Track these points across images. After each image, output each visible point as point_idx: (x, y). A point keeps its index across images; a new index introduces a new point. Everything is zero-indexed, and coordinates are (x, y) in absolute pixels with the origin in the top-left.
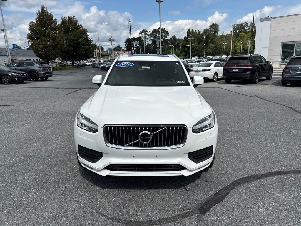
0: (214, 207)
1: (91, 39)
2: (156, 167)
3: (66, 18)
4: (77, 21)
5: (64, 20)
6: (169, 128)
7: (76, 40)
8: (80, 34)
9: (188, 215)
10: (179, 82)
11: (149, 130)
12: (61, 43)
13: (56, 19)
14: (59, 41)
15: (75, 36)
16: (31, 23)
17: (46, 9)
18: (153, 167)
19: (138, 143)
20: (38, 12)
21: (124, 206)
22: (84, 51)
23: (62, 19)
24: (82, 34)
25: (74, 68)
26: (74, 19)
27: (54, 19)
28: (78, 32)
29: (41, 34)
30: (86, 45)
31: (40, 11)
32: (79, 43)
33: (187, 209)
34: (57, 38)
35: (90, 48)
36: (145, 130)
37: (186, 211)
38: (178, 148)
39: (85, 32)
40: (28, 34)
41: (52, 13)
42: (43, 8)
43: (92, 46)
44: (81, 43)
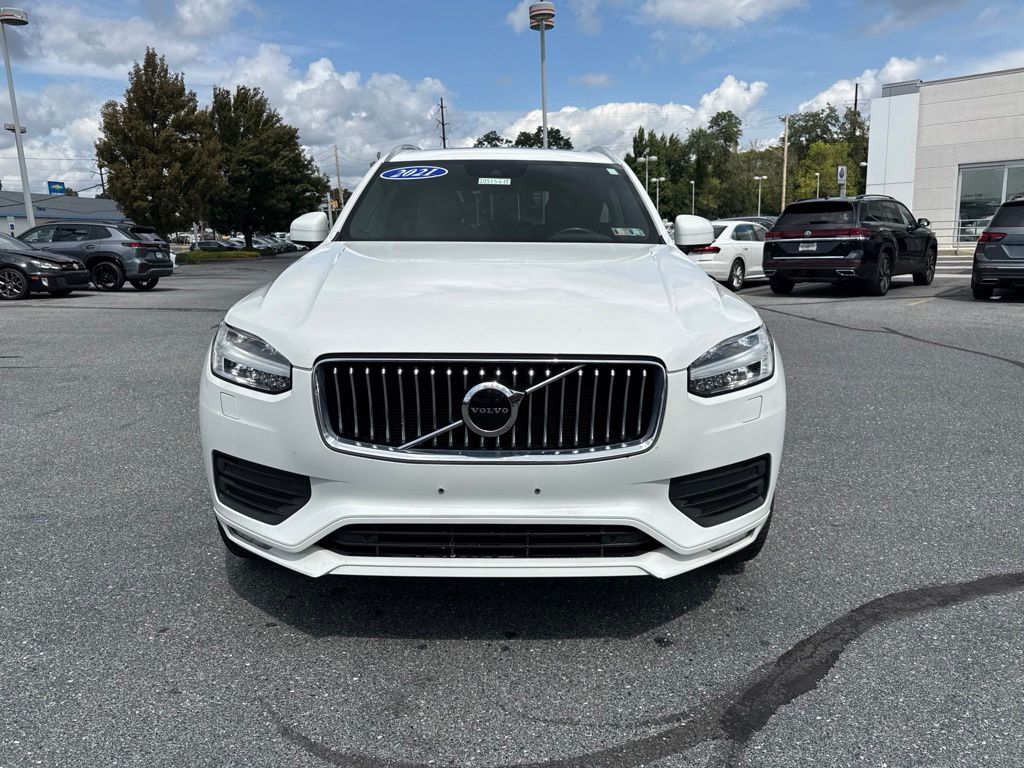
0: (783, 708)
1: (310, 162)
2: (534, 540)
3: (228, 92)
4: (266, 101)
5: (221, 99)
6: (588, 369)
7: (259, 165)
8: (275, 143)
9: (678, 741)
10: (621, 232)
11: (506, 380)
12: (209, 171)
13: (195, 95)
14: (202, 167)
15: (256, 151)
16: (108, 106)
17: (162, 60)
18: (522, 540)
19: (458, 432)
20: (132, 71)
21: (399, 705)
22: (286, 199)
23: (216, 96)
24: (281, 146)
25: (251, 256)
26: (256, 95)
27: (187, 92)
28: (269, 137)
29: (141, 140)
30: (295, 182)
31: (142, 67)
32: (271, 172)
33: (668, 720)
34: (197, 155)
35: (307, 190)
36: (490, 377)
37: (666, 727)
38: (627, 456)
39: (289, 138)
40: (98, 142)
41: (183, 74)
42: (151, 58)
43: (312, 185)
44: (278, 173)
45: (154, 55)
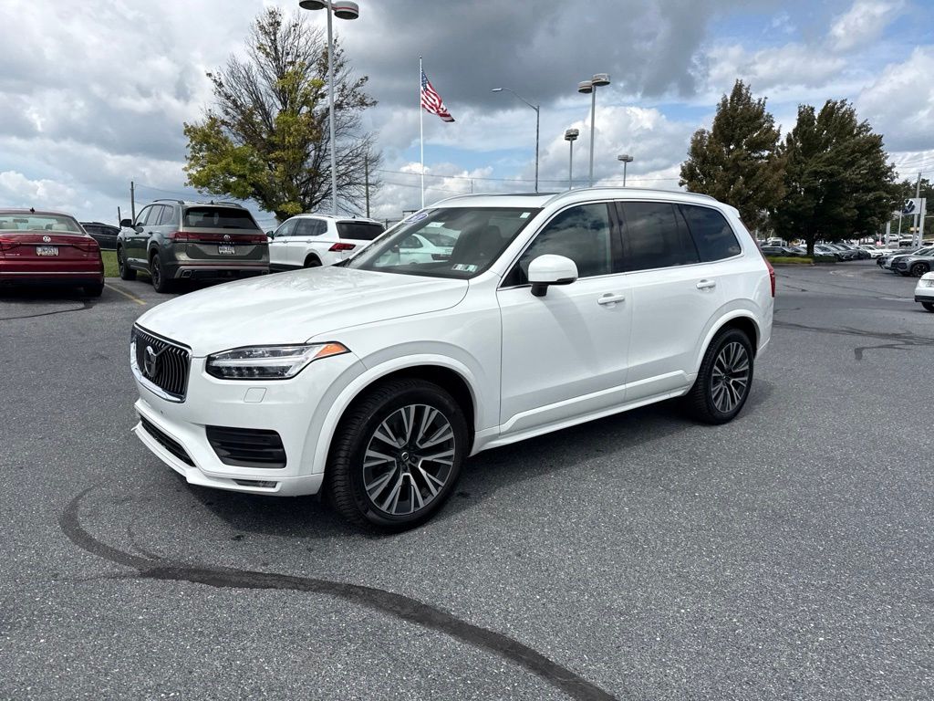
1: (890, 168)
3: (812, 109)
4: (852, 112)
5: (805, 118)
7: (831, 175)
8: (853, 152)
12: (769, 184)
13: (771, 116)
14: (766, 180)
15: (829, 162)
16: (697, 133)
17: (748, 89)
20: (721, 102)
22: (855, 207)
23: (800, 114)
24: (858, 155)
25: (803, 262)
26: (842, 107)
27: (765, 114)
28: (846, 148)
29: (717, 160)
30: (868, 190)
31: (729, 98)
32: (844, 180)
34: (761, 169)
35: (880, 198)
39: (873, 146)
40: (684, 165)
41: (766, 98)
42: (738, 90)
43: (887, 192)
44: (848, 183)
45: (741, 86)
